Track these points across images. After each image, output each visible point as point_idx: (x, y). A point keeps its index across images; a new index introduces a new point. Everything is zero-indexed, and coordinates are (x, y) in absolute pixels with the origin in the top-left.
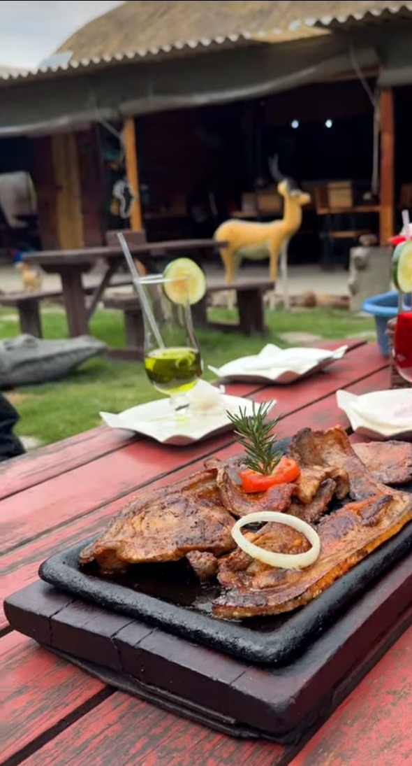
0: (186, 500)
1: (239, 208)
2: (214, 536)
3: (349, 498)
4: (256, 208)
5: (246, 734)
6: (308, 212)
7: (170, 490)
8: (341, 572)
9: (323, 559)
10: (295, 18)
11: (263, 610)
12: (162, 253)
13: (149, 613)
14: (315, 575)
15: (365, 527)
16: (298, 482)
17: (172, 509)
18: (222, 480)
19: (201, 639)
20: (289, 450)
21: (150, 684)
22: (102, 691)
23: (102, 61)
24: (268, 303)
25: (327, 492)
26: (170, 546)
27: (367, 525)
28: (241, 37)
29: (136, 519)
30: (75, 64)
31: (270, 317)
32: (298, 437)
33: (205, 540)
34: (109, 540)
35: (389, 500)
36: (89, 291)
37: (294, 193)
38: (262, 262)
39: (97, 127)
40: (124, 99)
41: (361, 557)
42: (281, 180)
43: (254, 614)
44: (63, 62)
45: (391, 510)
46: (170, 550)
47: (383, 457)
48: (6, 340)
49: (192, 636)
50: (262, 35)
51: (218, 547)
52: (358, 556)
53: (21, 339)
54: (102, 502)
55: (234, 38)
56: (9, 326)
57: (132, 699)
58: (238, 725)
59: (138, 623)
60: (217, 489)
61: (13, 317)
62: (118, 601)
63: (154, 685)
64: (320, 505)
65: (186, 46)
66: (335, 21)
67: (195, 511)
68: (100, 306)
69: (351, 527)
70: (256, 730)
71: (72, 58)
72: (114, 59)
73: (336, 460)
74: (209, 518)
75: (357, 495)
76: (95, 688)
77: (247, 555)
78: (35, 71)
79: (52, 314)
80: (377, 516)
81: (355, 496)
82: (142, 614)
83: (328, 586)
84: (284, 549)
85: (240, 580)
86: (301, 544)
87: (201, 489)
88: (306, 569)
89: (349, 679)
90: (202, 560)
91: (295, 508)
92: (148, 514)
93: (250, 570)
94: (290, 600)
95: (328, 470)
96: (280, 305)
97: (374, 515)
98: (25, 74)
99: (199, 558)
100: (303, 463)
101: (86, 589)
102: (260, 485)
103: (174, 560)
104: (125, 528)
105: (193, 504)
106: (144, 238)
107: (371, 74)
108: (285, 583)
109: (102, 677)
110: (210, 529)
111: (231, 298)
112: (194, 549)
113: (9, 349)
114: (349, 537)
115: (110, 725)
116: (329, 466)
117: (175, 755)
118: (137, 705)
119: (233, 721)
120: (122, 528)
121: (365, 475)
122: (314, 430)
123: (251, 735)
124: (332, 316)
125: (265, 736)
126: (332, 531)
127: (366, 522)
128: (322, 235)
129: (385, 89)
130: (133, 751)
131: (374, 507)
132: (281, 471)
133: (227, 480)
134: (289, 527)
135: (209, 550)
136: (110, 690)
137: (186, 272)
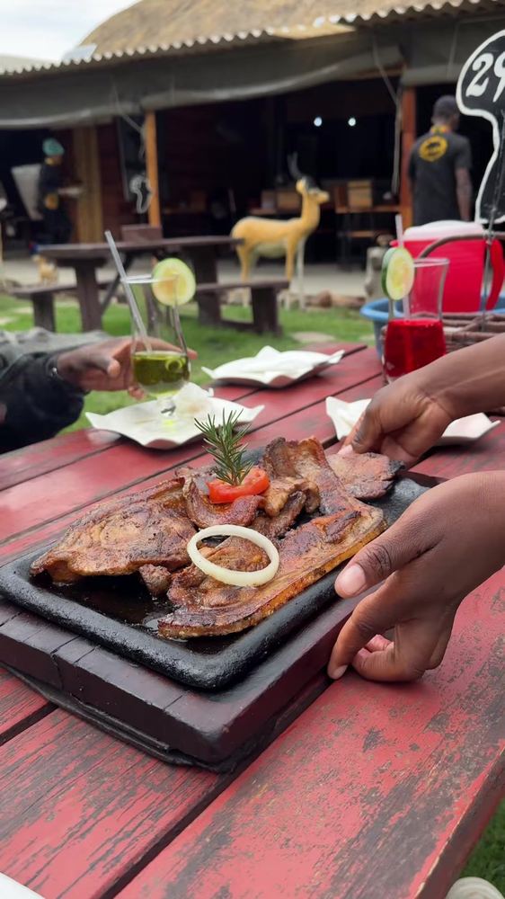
0: (151, 510)
1: (259, 205)
2: (170, 549)
3: (319, 511)
4: (276, 206)
5: (180, 761)
6: (326, 211)
7: (135, 498)
8: (296, 592)
9: (281, 576)
10: (319, 15)
11: (210, 630)
12: (177, 249)
13: (92, 630)
14: (268, 594)
15: (328, 545)
16: (265, 494)
17: (134, 519)
18: (188, 490)
19: (141, 659)
20: (261, 460)
21: (87, 704)
22: (44, 706)
23: (125, 54)
24: (283, 302)
25: (296, 505)
26: (123, 559)
27: (330, 542)
28: (264, 33)
29: (97, 528)
30: (98, 58)
31: (284, 316)
32: (272, 447)
33: (161, 553)
34: (62, 551)
35: (357, 516)
36: (103, 286)
37: (313, 191)
38: (279, 261)
39: (117, 121)
40: (145, 94)
41: (319, 577)
42: (301, 178)
43: (201, 634)
44: (87, 54)
45: (357, 526)
46: (122, 563)
47: (359, 470)
48: (18, 332)
49: (133, 657)
50: (285, 31)
51: (174, 562)
52: (315, 576)
53: (33, 332)
54: (75, 506)
55: (257, 34)
56: (23, 318)
57: (71, 717)
58: (172, 752)
59: (81, 640)
60: (183, 500)
61: (28, 309)
62: (63, 615)
63: (92, 705)
64: (287, 518)
65: (209, 41)
66: (359, 18)
67: (157, 521)
68: (114, 301)
69: (314, 544)
70: (188, 757)
71: (96, 51)
72: (136, 52)
73: (310, 473)
74: (168, 530)
75: (327, 509)
76: (36, 704)
77: (201, 571)
78: (58, 64)
79: (66, 307)
80: (341, 533)
81: (325, 510)
82: (86, 631)
83: (281, 606)
84: (241, 566)
85: (191, 598)
86: (261, 560)
87: (168, 498)
88: (261, 588)
89: (296, 705)
90: (155, 574)
91: (261, 521)
92: (109, 524)
93: (203, 586)
94: (238, 621)
95: (298, 482)
96: (296, 305)
97: (339, 531)
98: (48, 67)
99: (153, 572)
100: (276, 474)
101: (33, 602)
102: (227, 497)
103: (127, 573)
104: (82, 537)
105: (157, 513)
106: (160, 234)
107: (393, 73)
108: (237, 602)
109: (44, 694)
110: (168, 541)
111: (245, 296)
112: (148, 563)
113: (21, 342)
114: (311, 555)
115: (46, 745)
116: (302, 478)
117: (106, 779)
118: (77, 723)
119: (167, 747)
120: (79, 537)
121: (338, 489)
122: (288, 440)
123: (185, 762)
124: (348, 317)
125: (198, 763)
126: (294, 547)
127: (330, 538)
128: (341, 235)
129: (408, 88)
130: (64, 773)
131: (340, 522)
132: (250, 483)
133: (193, 490)
134: (250, 541)
135: (164, 564)
136: (50, 707)
137: (175, 273)
